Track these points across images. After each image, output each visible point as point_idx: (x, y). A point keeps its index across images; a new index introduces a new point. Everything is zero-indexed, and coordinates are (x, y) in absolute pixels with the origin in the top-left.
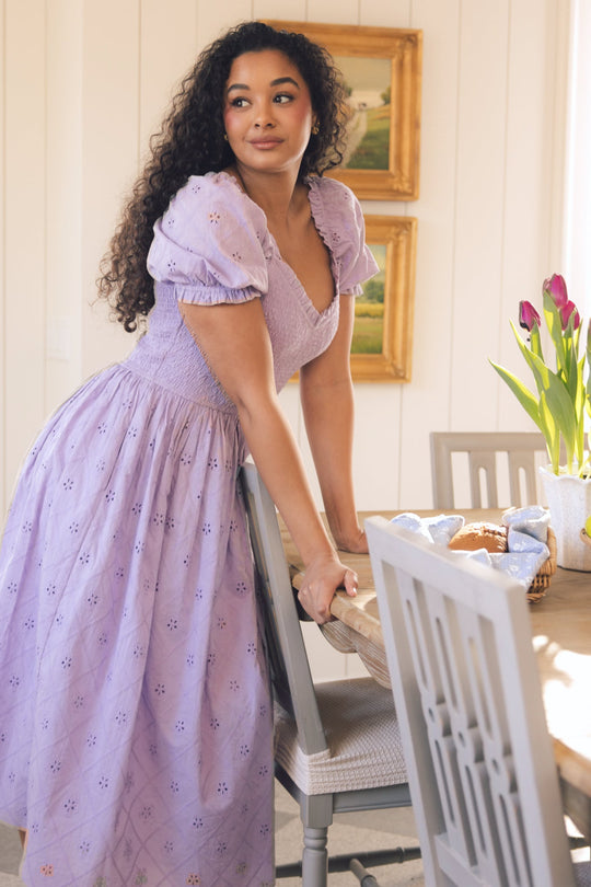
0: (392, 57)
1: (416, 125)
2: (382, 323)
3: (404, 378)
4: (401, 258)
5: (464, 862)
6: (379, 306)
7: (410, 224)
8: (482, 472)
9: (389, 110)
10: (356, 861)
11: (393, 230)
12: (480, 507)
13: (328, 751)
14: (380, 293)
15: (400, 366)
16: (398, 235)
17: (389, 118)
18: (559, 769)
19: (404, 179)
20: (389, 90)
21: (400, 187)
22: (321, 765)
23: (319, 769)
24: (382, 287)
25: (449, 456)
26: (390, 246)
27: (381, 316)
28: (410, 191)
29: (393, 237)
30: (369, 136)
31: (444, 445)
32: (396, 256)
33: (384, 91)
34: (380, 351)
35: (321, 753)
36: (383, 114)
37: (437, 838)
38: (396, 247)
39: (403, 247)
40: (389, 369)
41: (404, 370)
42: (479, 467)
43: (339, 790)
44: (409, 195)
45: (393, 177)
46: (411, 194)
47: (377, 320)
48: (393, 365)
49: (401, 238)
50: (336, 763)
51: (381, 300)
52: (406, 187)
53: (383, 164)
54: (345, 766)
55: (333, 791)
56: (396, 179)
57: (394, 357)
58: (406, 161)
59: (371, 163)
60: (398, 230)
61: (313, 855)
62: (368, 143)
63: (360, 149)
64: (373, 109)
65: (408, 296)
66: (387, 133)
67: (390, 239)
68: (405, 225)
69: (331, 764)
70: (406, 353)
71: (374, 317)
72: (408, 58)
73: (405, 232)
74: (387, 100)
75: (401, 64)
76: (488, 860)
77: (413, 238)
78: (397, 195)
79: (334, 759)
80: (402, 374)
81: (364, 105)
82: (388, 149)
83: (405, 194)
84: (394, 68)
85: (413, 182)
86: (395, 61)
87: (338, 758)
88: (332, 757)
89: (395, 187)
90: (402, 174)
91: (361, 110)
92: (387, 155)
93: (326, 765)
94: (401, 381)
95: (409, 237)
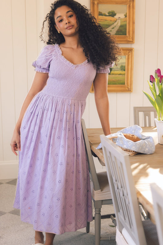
0: (127, 4)
1: (134, 23)
2: (125, 77)
3: (131, 91)
4: (130, 59)
5: (123, 219)
6: (124, 72)
7: (132, 50)
8: (147, 117)
9: (126, 19)
10: (112, 216)
11: (128, 51)
12: (146, 126)
13: (100, 190)
14: (124, 68)
15: (130, 88)
16: (129, 53)
17: (126, 21)
18: (138, 199)
19: (131, 38)
20: (126, 14)
21: (129, 40)
22: (98, 193)
23: (98, 194)
24: (125, 67)
25: (138, 113)
26: (127, 56)
27: (124, 75)
28: (132, 41)
29: (127, 53)
30: (121, 26)
31: (137, 110)
32: (128, 59)
33: (125, 14)
34: (124, 84)
35: (99, 191)
36: (125, 20)
37: (118, 213)
38: (128, 56)
39: (130, 56)
40: (127, 89)
41: (131, 89)
42: (146, 116)
43: (103, 199)
44: (132, 42)
45: (128, 37)
46: (133, 42)
47: (123, 76)
48: (128, 88)
49: (130, 53)
50: (102, 193)
51: (125, 70)
52: (131, 40)
53: (125, 34)
54: (105, 193)
55: (102, 199)
56: (129, 38)
57: (128, 85)
58: (131, 33)
59: (121, 33)
60: (129, 52)
61: (97, 215)
62: (121, 28)
63: (118, 30)
64: (122, 19)
65: (131, 69)
66: (126, 25)
67: (127, 54)
68: (131, 50)
69: (101, 193)
70: (131, 84)
71: (123, 75)
72: (131, 4)
73: (131, 52)
74: (126, 16)
75: (130, 6)
76: (127, 219)
77: (133, 54)
78: (128, 42)
79: (102, 192)
80: (130, 90)
81: (120, 18)
82: (126, 30)
83: (131, 42)
84: (128, 7)
85: (133, 38)
86: (128, 5)
87: (103, 192)
88: (101, 191)
89: (128, 40)
90: (130, 36)
91: (119, 19)
92: (126, 31)
93: (100, 193)
94: (130, 92)
95: (132, 53)
